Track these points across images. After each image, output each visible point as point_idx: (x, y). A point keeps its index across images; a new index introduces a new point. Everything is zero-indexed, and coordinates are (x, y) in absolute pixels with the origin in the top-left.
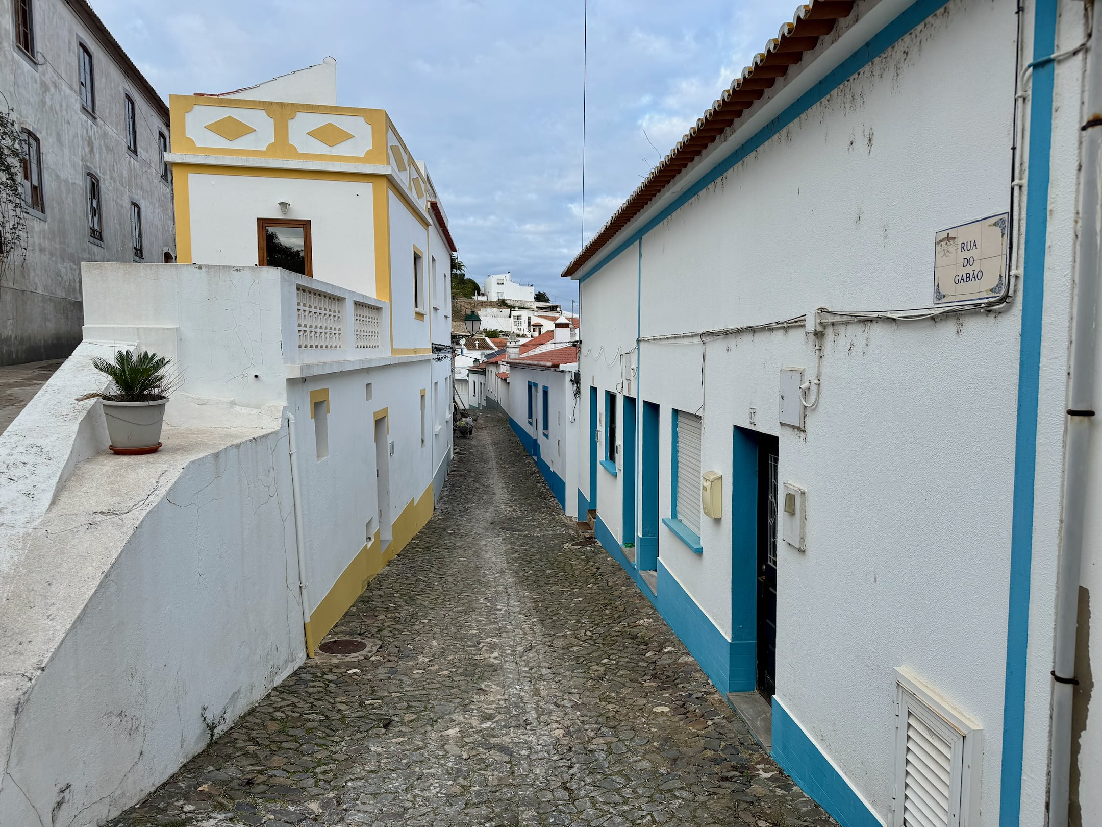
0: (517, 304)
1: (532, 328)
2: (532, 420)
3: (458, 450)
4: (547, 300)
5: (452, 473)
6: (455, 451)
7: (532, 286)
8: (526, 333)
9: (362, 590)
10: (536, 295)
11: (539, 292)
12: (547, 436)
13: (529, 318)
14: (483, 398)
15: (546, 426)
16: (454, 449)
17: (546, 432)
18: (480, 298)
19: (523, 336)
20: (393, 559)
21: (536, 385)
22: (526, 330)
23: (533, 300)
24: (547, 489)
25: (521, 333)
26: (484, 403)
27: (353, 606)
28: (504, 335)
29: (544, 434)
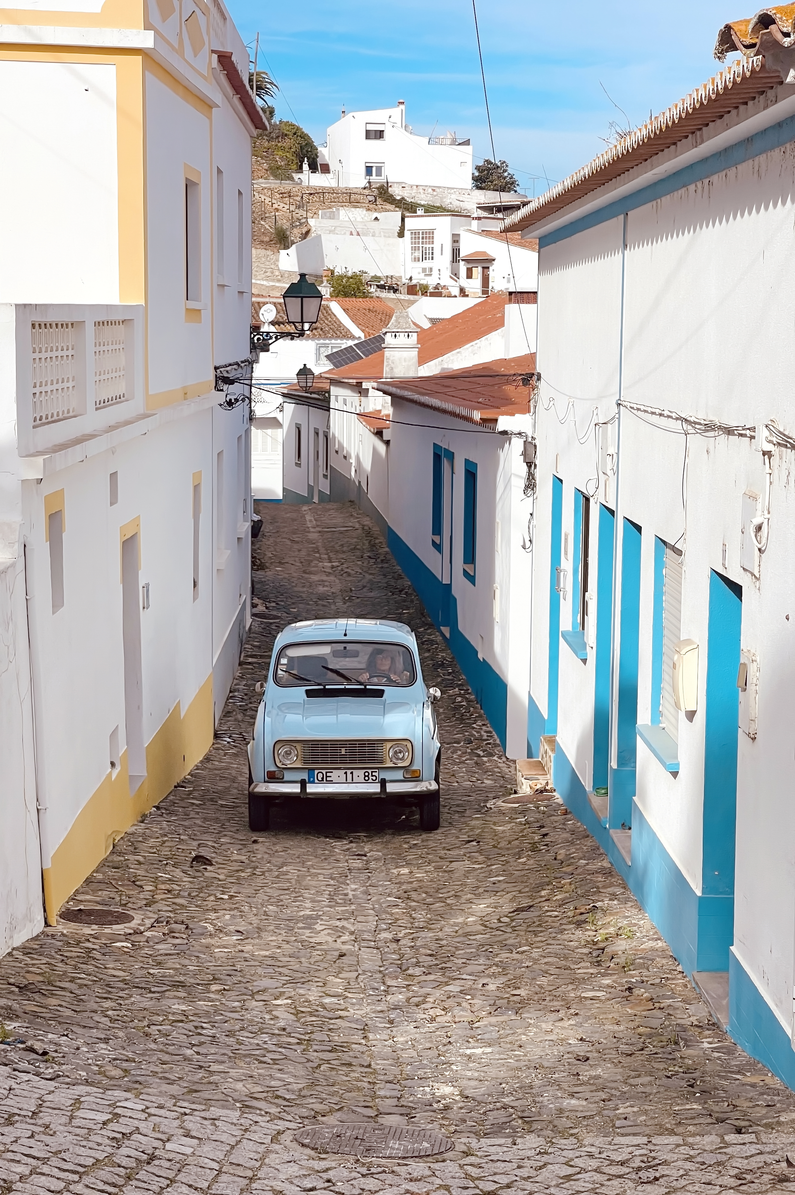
0: (423, 199)
1: (463, 268)
2: (441, 540)
3: (261, 608)
4: (508, 186)
5: (250, 660)
6: (255, 610)
7: (467, 143)
8: (446, 280)
9: (106, 853)
10: (478, 168)
11: (488, 162)
12: (471, 578)
13: (456, 239)
14: (322, 471)
15: (470, 556)
16: (254, 606)
17: (469, 569)
18: (318, 180)
19: (437, 292)
20: (147, 812)
21: (451, 456)
22: (446, 273)
23: (469, 183)
24: (469, 701)
25: (431, 282)
26: (325, 486)
27: (96, 871)
28: (382, 287)
29: (466, 573)
